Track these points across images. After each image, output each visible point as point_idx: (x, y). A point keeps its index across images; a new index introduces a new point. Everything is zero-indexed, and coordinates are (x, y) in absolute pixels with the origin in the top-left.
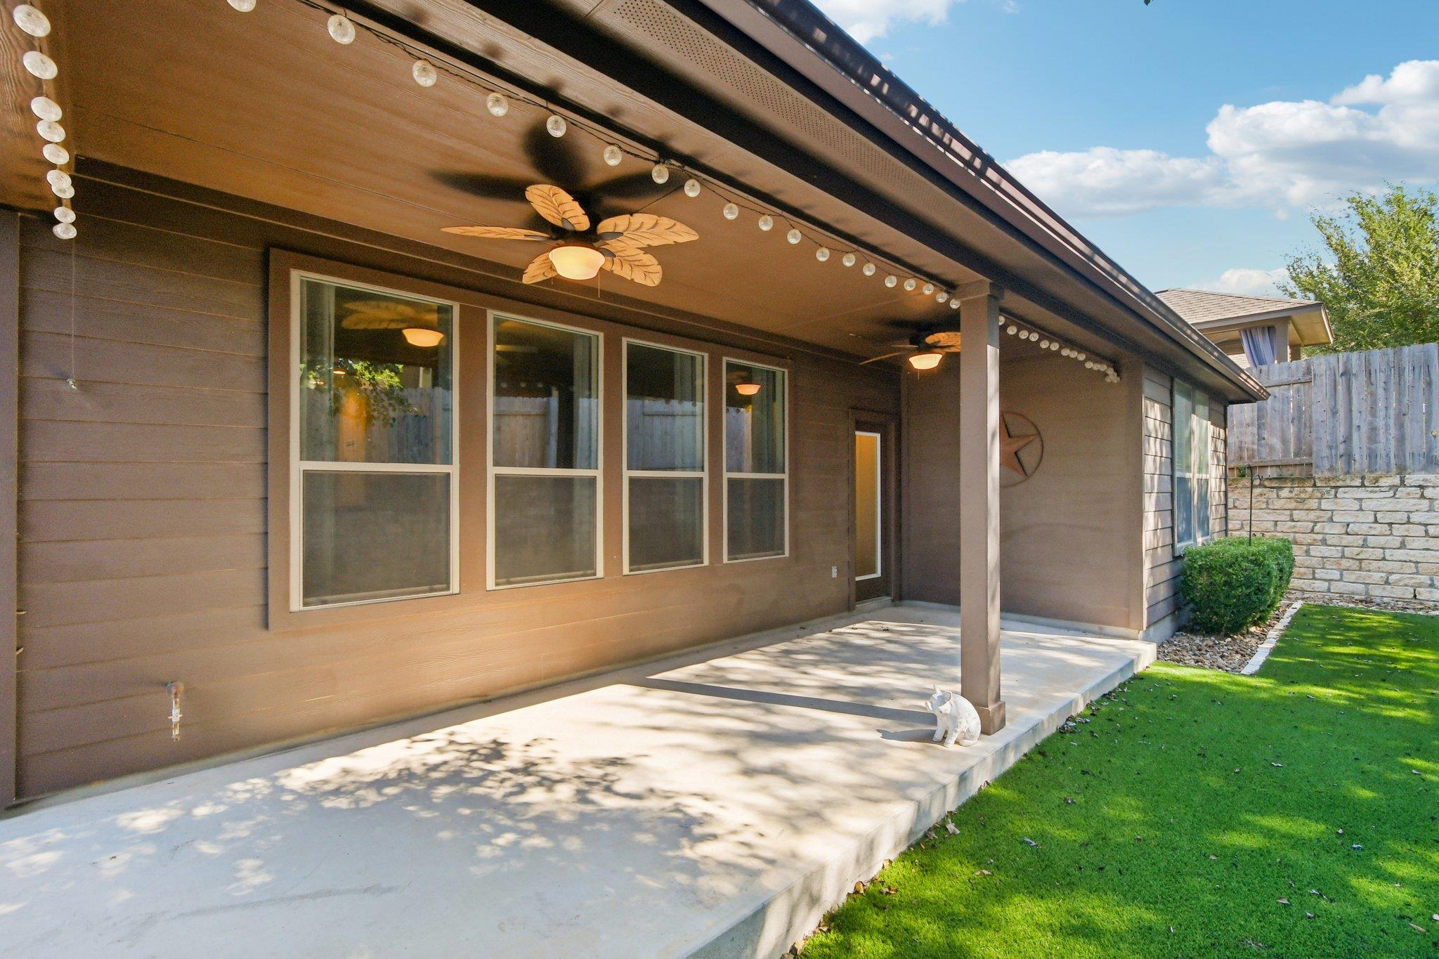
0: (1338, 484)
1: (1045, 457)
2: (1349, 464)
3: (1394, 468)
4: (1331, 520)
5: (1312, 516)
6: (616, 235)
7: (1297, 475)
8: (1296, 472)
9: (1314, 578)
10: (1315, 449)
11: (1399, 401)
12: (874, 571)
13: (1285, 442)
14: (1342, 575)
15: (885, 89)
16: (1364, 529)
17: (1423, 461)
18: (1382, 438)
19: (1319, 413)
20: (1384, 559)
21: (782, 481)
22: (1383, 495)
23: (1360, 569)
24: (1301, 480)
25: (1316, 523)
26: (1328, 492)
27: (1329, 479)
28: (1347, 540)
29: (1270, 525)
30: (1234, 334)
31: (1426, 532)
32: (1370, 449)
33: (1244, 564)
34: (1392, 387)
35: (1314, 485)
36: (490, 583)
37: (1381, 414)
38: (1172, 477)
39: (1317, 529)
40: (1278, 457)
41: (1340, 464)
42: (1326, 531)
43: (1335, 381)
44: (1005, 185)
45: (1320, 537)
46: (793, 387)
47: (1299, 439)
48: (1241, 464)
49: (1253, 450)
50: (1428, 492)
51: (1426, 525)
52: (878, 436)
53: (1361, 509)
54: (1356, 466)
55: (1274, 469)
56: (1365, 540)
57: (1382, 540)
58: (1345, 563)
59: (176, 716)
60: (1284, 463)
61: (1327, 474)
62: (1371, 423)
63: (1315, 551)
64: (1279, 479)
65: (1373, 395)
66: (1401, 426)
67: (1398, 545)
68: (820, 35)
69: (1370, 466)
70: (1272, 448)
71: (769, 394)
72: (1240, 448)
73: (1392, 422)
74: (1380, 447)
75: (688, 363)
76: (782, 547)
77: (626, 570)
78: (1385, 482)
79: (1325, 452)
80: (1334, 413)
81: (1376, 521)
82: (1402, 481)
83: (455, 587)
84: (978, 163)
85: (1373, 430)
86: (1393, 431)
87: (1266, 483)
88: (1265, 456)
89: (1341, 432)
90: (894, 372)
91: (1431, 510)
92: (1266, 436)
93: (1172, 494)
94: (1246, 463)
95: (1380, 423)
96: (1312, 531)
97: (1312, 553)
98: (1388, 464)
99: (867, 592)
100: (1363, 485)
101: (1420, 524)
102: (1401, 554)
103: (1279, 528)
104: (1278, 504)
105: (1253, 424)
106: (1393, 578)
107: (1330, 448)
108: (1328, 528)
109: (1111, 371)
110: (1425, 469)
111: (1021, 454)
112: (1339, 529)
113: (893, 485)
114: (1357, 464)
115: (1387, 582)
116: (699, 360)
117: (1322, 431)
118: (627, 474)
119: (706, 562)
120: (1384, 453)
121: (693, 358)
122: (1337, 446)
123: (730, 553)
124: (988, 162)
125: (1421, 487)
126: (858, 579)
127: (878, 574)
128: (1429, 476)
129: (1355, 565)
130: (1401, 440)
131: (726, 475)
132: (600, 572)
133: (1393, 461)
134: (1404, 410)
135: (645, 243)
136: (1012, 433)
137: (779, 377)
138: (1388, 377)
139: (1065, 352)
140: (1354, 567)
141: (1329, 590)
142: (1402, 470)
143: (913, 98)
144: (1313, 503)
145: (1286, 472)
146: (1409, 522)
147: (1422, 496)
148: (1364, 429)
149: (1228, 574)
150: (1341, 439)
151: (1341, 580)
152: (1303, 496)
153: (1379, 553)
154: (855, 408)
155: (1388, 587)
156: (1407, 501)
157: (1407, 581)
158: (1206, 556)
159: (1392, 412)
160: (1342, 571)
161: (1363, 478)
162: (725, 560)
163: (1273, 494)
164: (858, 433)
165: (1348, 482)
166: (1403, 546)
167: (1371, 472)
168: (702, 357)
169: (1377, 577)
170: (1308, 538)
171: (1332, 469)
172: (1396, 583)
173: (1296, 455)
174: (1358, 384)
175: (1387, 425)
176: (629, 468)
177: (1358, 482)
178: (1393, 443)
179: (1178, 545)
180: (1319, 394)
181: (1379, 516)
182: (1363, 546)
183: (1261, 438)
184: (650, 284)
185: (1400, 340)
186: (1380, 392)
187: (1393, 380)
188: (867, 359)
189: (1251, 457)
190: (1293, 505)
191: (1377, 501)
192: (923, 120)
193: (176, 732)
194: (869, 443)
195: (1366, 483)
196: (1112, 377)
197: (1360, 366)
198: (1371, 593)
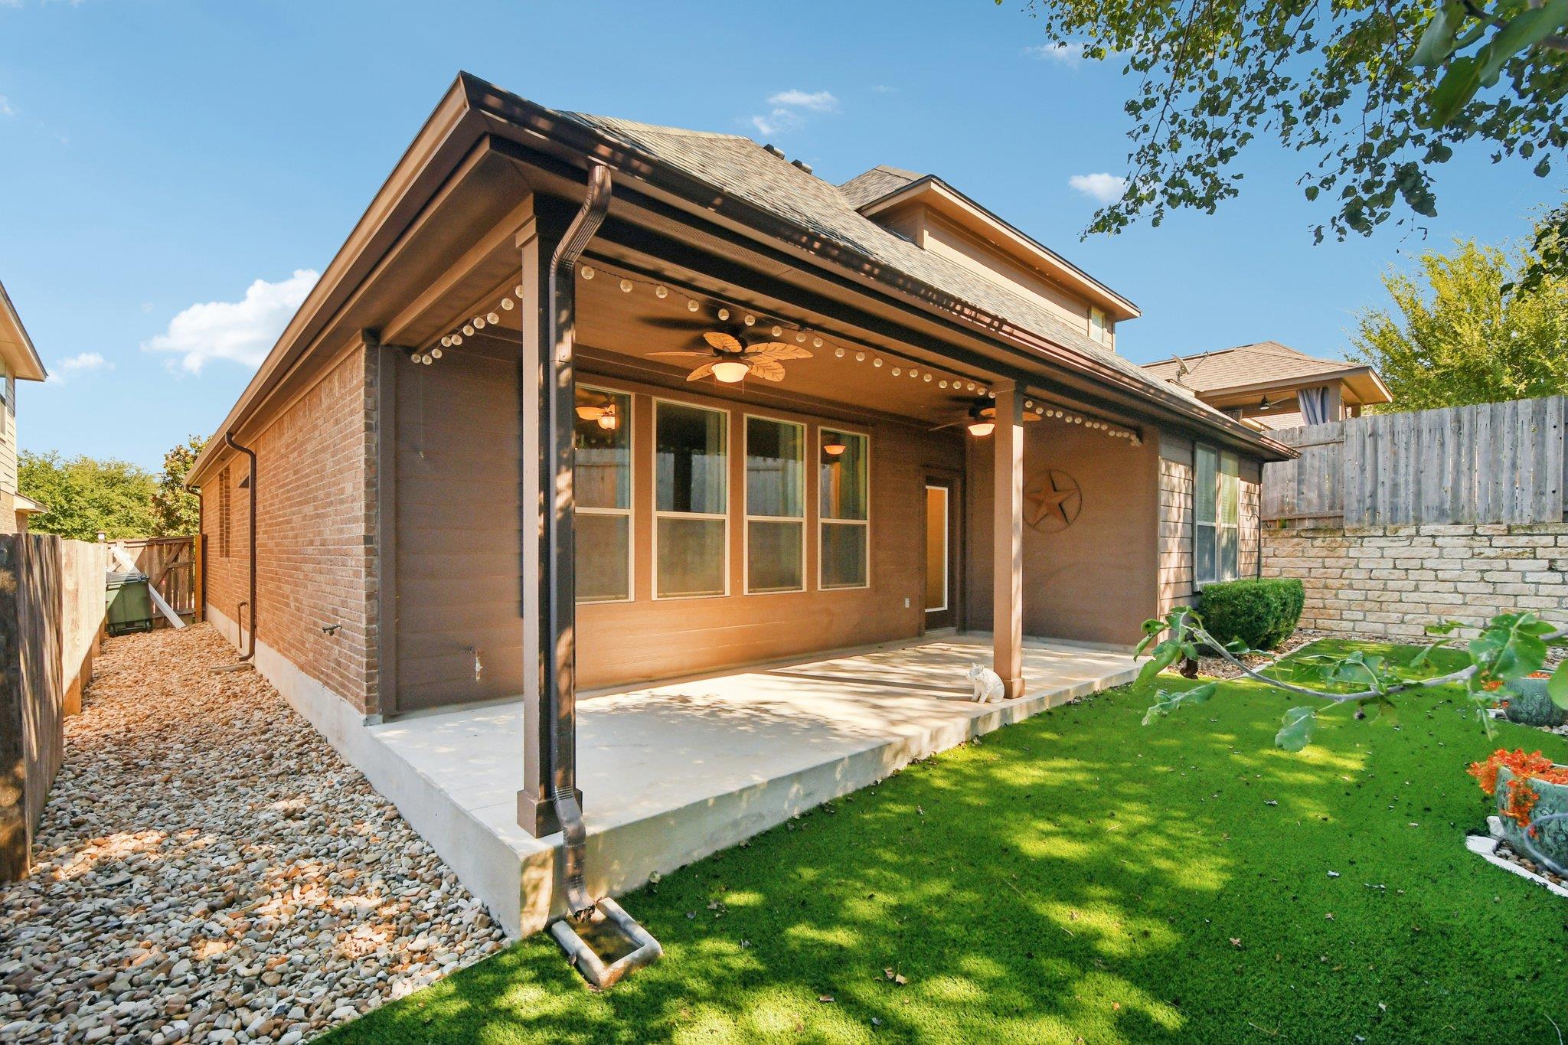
0: (1364, 534)
1: (1083, 508)
2: (1374, 516)
3: (1412, 521)
4: (1357, 566)
5: (1341, 563)
6: (757, 353)
7: (1331, 526)
8: (1330, 524)
9: (1341, 619)
10: (1345, 503)
11: (1418, 460)
12: (941, 605)
13: (1320, 496)
14: (1365, 616)
15: (935, 297)
16: (1385, 574)
17: (1436, 513)
18: (1402, 493)
19: (1350, 470)
20: (1401, 601)
21: (864, 526)
22: (1401, 544)
23: (1381, 610)
24: (1333, 531)
25: (1344, 569)
26: (1355, 542)
27: (1356, 530)
28: (1370, 584)
29: (1305, 572)
30: (1292, 394)
31: (1436, 576)
32: (1392, 503)
33: (1247, 597)
34: (1413, 447)
35: (1344, 536)
36: (654, 596)
37: (1402, 470)
38: (1193, 525)
39: (1345, 575)
40: (1314, 510)
41: (1367, 517)
42: (1353, 576)
43: (1364, 442)
44: (1016, 332)
45: (1347, 582)
46: (874, 450)
47: (1333, 493)
48: (1283, 517)
49: (1293, 503)
50: (1439, 541)
51: (1436, 570)
52: (946, 490)
53: (1382, 557)
54: (1380, 518)
55: (1312, 521)
56: (1385, 584)
57: (1399, 584)
58: (1368, 605)
59: (478, 667)
60: (1320, 515)
61: (1356, 525)
62: (1393, 480)
63: (1342, 594)
64: (1315, 530)
65: (1395, 454)
66: (1418, 482)
67: (1413, 588)
68: (901, 281)
69: (1391, 519)
70: (1310, 502)
71: (854, 455)
72: (1282, 501)
73: (1411, 479)
74: (1401, 501)
75: (790, 430)
76: (863, 581)
77: (746, 592)
78: (1403, 532)
79: (1355, 505)
80: (1363, 470)
81: (1395, 568)
82: (1418, 531)
83: (632, 597)
84: (996, 324)
85: (1395, 486)
86: (1412, 487)
87: (1303, 534)
88: (1305, 510)
89: (1368, 488)
90: (958, 436)
91: (1441, 557)
92: (1305, 491)
93: (1192, 540)
94: (1287, 516)
95: (1402, 480)
96: (1341, 577)
97: (1340, 596)
98: (1407, 516)
99: (935, 622)
100: (1385, 536)
101: (1431, 569)
102: (1414, 597)
103: (1312, 575)
104: (1312, 552)
105: (1293, 481)
106: (1408, 618)
107: (1359, 501)
108: (1354, 574)
109: (1134, 437)
110: (1437, 520)
111: (1064, 506)
112: (1364, 575)
113: (958, 533)
114: (1381, 518)
115: (1403, 622)
116: (799, 429)
117: (1351, 486)
118: (747, 518)
119: (805, 589)
120: (1403, 506)
121: (794, 428)
122: (1364, 501)
123: (823, 582)
124: (1003, 322)
125: (1433, 536)
126: (927, 611)
127: (946, 607)
128: (1441, 527)
129: (1376, 606)
130: (1418, 494)
131: (821, 521)
132: (728, 593)
133: (1411, 513)
134: (1422, 467)
135: (777, 358)
136: (1058, 487)
137: (862, 441)
138: (1409, 437)
139: (1088, 425)
140: (1376, 608)
141: (1354, 630)
142: (1418, 521)
143: (951, 298)
144: (1342, 552)
145: (1322, 524)
146: (1422, 568)
147: (1434, 545)
148: (1388, 485)
149: (1234, 605)
150: (1368, 494)
151: (1364, 620)
152: (1334, 545)
153: (1396, 596)
154: (926, 466)
155: (1403, 626)
156: (1422, 548)
157: (1419, 621)
158: (1218, 591)
159: (1411, 470)
160: (1365, 612)
161: (1385, 529)
162: (819, 588)
163: (1308, 544)
164: (927, 487)
165: (1373, 533)
166: (1416, 589)
167: (1393, 523)
168: (802, 426)
169: (1394, 617)
170: (1337, 583)
171: (1359, 520)
172: (1409, 623)
173: (1331, 508)
174: (1384, 444)
175: (1407, 483)
176: (749, 514)
177: (1381, 533)
178: (1411, 497)
179: (1198, 583)
180: (1351, 452)
181: (1398, 562)
182: (1383, 590)
183: (1300, 493)
184: (776, 380)
185: (1463, 398)
186: (1402, 453)
187: (1413, 441)
188: (938, 425)
189: (1292, 510)
190: (1324, 553)
191: (1396, 549)
192: (958, 308)
193: (478, 678)
194: (939, 496)
195: (1388, 534)
196: (1135, 441)
197: (1385, 428)
198: (1389, 631)
